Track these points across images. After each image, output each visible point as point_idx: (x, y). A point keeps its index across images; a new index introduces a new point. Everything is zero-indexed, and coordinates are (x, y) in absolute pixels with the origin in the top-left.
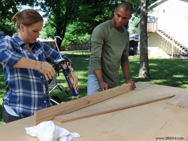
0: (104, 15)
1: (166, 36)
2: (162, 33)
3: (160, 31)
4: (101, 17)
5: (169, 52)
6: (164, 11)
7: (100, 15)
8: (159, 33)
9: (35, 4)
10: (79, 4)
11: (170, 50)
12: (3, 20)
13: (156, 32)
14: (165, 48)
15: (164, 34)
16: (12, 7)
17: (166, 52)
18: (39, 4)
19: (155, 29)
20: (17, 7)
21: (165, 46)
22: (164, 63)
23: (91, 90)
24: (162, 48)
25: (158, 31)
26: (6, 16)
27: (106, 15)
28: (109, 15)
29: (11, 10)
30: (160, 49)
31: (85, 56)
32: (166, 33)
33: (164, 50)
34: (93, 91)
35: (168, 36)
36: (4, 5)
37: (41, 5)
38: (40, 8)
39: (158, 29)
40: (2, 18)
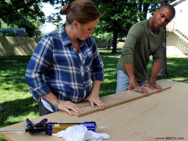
0: (122, 14)
1: (183, 36)
2: (179, 32)
3: (176, 30)
4: (119, 16)
5: (185, 51)
6: (181, 12)
7: (119, 14)
8: (176, 33)
9: (56, 2)
10: (99, 3)
11: (186, 50)
12: (24, 17)
13: (172, 31)
14: (181, 47)
15: (181, 34)
16: (34, 4)
17: (182, 51)
18: (60, 2)
19: (172, 28)
20: (38, 4)
21: (181, 45)
22: (181, 61)
23: (121, 83)
24: (178, 47)
25: (175, 30)
26: (28, 13)
27: (125, 13)
28: (127, 14)
29: (32, 7)
30: (176, 48)
31: (103, 53)
32: (183, 33)
33: (180, 49)
34: (123, 84)
35: (185, 36)
36: (26, 3)
37: (61, 3)
38: (61, 6)
39: (175, 28)
40: (24, 15)
